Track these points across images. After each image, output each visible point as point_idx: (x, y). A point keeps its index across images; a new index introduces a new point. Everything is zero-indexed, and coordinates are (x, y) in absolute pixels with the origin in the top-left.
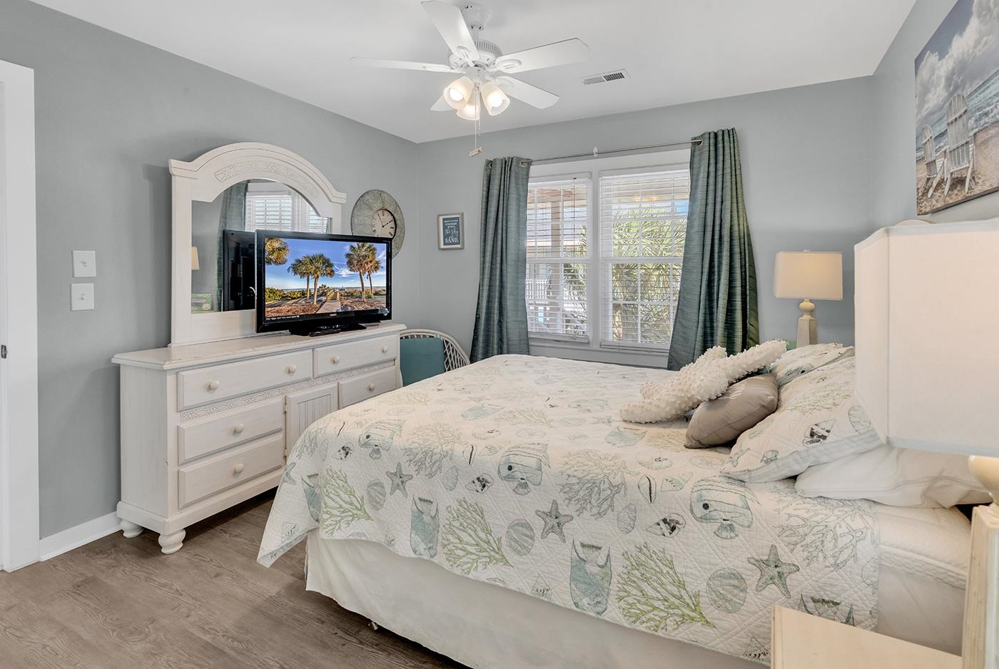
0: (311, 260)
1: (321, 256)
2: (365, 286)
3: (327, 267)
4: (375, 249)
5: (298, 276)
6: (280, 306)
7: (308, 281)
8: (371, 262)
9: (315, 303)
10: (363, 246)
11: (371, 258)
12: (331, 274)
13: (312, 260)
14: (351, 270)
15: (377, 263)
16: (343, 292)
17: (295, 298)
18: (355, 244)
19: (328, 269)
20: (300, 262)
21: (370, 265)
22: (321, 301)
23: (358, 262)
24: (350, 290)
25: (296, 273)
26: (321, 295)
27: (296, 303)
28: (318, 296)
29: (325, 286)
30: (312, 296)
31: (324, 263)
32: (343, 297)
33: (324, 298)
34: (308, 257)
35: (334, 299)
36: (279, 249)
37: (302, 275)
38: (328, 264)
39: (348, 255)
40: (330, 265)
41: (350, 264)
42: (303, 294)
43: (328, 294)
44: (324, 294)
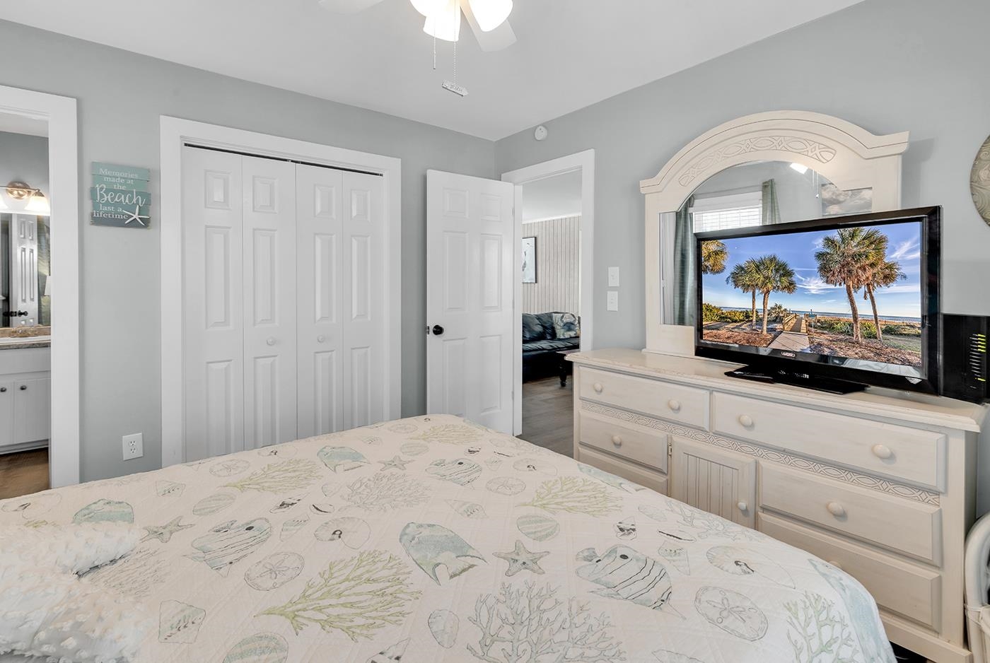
0: (757, 266)
1: (773, 259)
2: (859, 313)
3: (783, 276)
4: (881, 240)
5: (740, 290)
6: (717, 329)
7: (754, 297)
8: (872, 265)
9: (765, 332)
10: (853, 236)
11: (871, 260)
12: (790, 287)
13: (759, 266)
14: (827, 282)
15: (890, 267)
16: (812, 320)
17: (736, 321)
18: (835, 234)
19: (784, 279)
20: (742, 269)
21: (870, 272)
22: (773, 330)
23: (843, 266)
24: (829, 318)
25: (736, 286)
26: (774, 321)
27: (737, 327)
28: (769, 322)
29: (780, 307)
30: (760, 321)
31: (777, 271)
32: (813, 330)
33: (778, 326)
34: (753, 262)
35: (796, 329)
36: (716, 253)
37: (746, 288)
38: (784, 271)
39: (820, 256)
40: (788, 274)
41: (825, 271)
42: (747, 316)
43: (786, 320)
44: (778, 319)
